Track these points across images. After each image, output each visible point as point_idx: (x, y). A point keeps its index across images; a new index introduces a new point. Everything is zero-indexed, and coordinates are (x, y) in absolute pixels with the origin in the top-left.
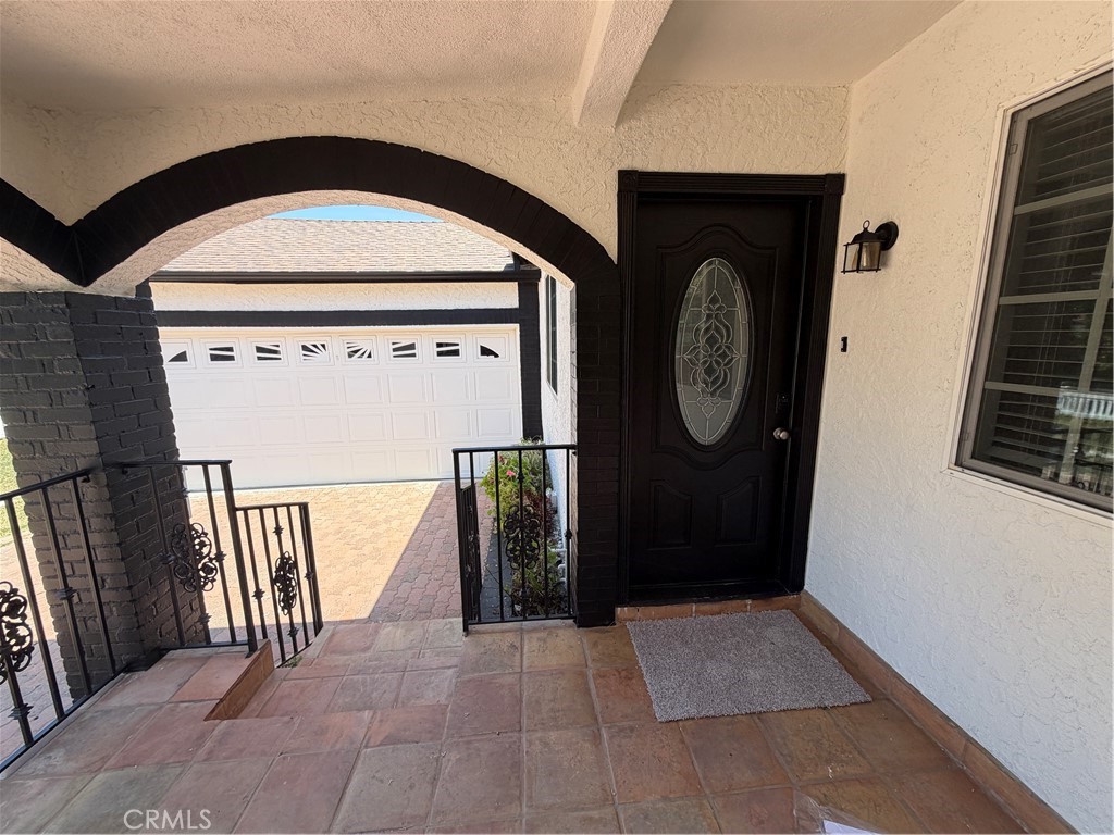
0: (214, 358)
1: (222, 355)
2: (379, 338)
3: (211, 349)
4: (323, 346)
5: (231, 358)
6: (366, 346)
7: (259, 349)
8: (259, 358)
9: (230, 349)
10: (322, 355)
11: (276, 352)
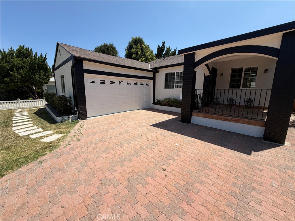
0: (101, 83)
1: (103, 82)
2: (132, 81)
3: (100, 81)
4: (123, 82)
5: (105, 83)
6: (130, 83)
7: (111, 82)
8: (110, 84)
9: (105, 81)
10: (122, 83)
11: (114, 82)
